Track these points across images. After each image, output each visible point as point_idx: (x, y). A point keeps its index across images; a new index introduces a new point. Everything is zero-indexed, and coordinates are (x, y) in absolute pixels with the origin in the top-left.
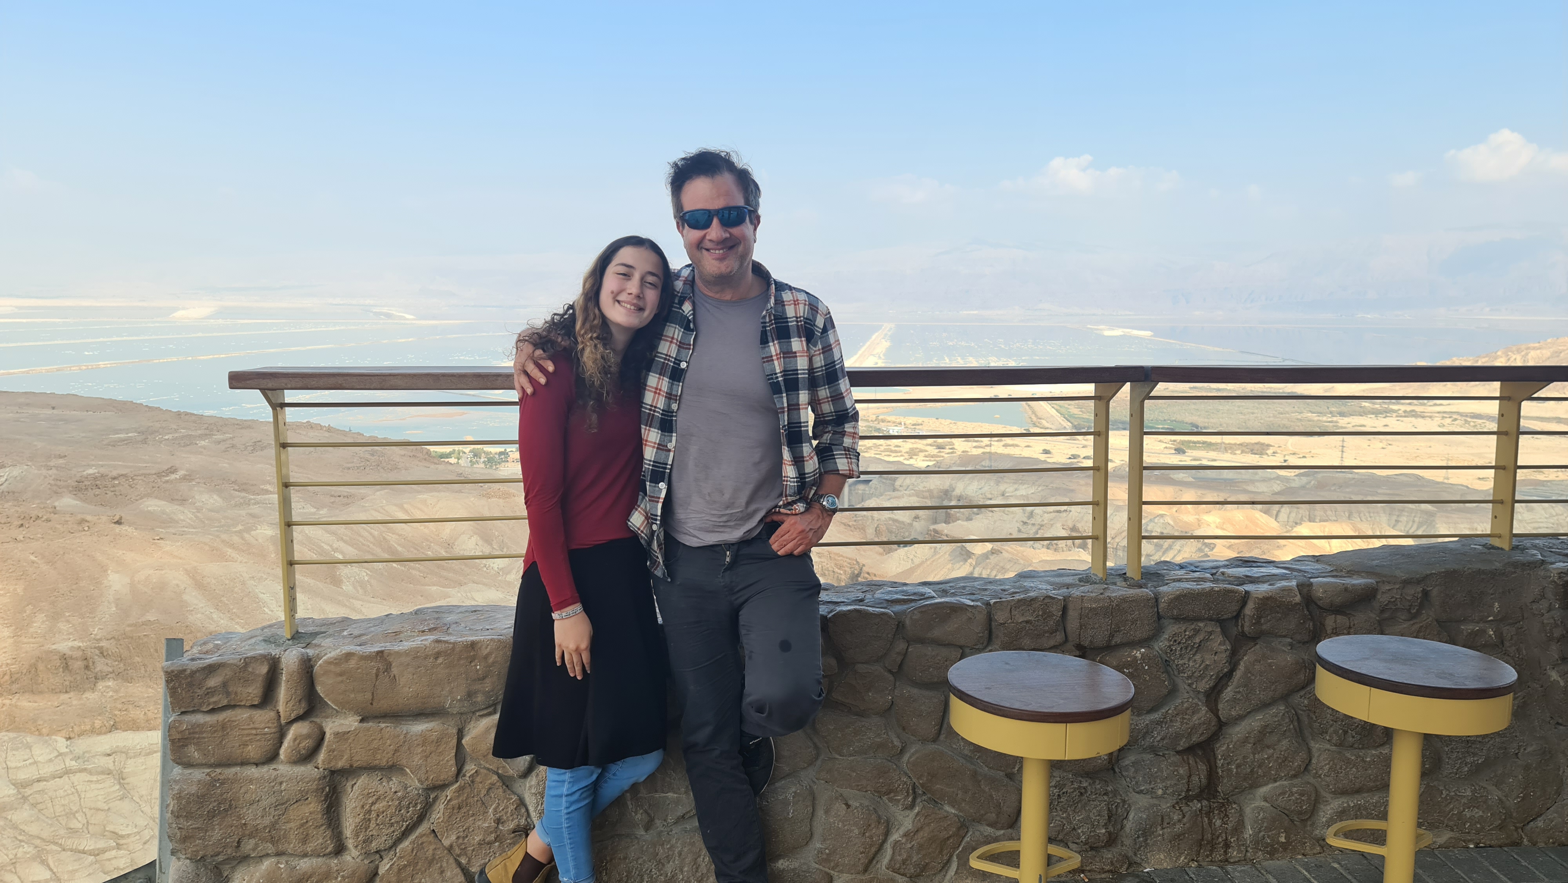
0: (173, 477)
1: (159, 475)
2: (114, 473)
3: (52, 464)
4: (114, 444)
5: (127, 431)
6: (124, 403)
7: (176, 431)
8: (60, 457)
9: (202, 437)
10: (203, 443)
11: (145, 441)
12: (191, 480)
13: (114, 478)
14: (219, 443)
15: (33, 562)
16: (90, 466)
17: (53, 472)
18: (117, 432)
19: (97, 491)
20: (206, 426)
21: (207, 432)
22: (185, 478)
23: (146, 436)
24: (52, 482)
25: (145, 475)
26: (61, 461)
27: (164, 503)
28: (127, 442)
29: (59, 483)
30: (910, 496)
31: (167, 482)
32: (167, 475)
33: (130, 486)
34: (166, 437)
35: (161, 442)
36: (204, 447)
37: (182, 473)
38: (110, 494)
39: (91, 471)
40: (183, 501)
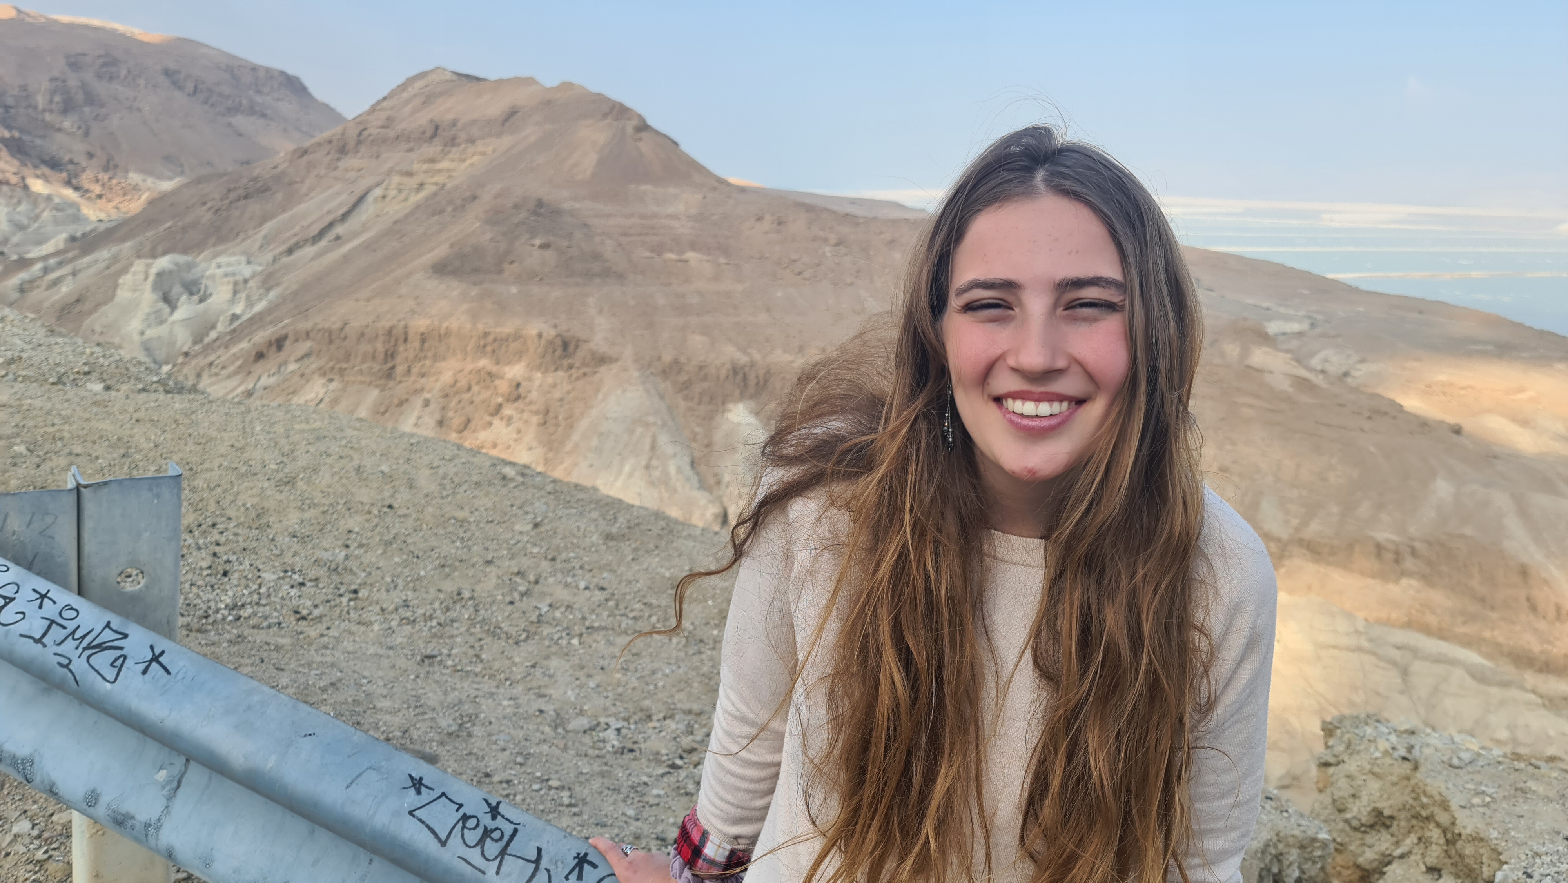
8: (1416, 360)
13: (1462, 389)
15: (1372, 453)
16: (1441, 373)
17: (1407, 373)
22: (1531, 400)
29: (1409, 384)
31: (1513, 400)
39: (1441, 378)
40: (1524, 423)
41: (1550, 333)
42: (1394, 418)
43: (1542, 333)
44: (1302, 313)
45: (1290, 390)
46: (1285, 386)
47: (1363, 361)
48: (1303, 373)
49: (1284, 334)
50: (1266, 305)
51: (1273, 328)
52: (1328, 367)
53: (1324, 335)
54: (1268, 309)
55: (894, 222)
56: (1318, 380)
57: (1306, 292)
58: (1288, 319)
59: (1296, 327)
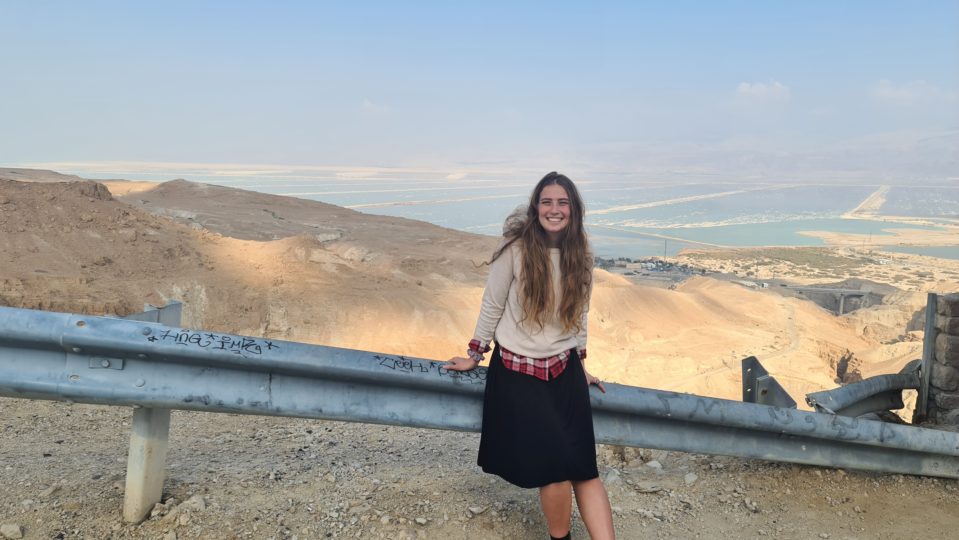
0: (444, 262)
1: (438, 261)
2: (418, 259)
3: (392, 252)
4: (418, 244)
5: (425, 237)
6: (424, 223)
7: (447, 238)
8: (395, 249)
9: (459, 242)
10: (458, 245)
11: (432, 243)
12: (452, 265)
13: (418, 262)
14: (466, 246)
15: (383, 301)
16: (408, 254)
17: (392, 256)
18: (420, 238)
19: (411, 268)
20: (460, 236)
21: (460, 240)
22: (450, 264)
23: (433, 240)
24: (391, 261)
25: (432, 261)
26: (396, 251)
27: (439, 276)
28: (424, 243)
29: (394, 262)
30: (894, 308)
31: (441, 265)
32: (441, 262)
33: (425, 266)
34: (442, 242)
35: (439, 244)
36: (459, 248)
37: (448, 261)
38: (416, 269)
39: (408, 257)
40: (448, 276)
41: (452, 230)
42: (390, 281)
43: (448, 230)
44: (335, 229)
45: (336, 272)
46: (333, 270)
47: (370, 252)
48: (342, 262)
49: (328, 241)
50: (315, 225)
51: (321, 238)
52: (353, 257)
53: (349, 240)
54: (317, 227)
55: (52, 185)
56: (350, 265)
57: (335, 216)
58: (329, 232)
59: (333, 237)
